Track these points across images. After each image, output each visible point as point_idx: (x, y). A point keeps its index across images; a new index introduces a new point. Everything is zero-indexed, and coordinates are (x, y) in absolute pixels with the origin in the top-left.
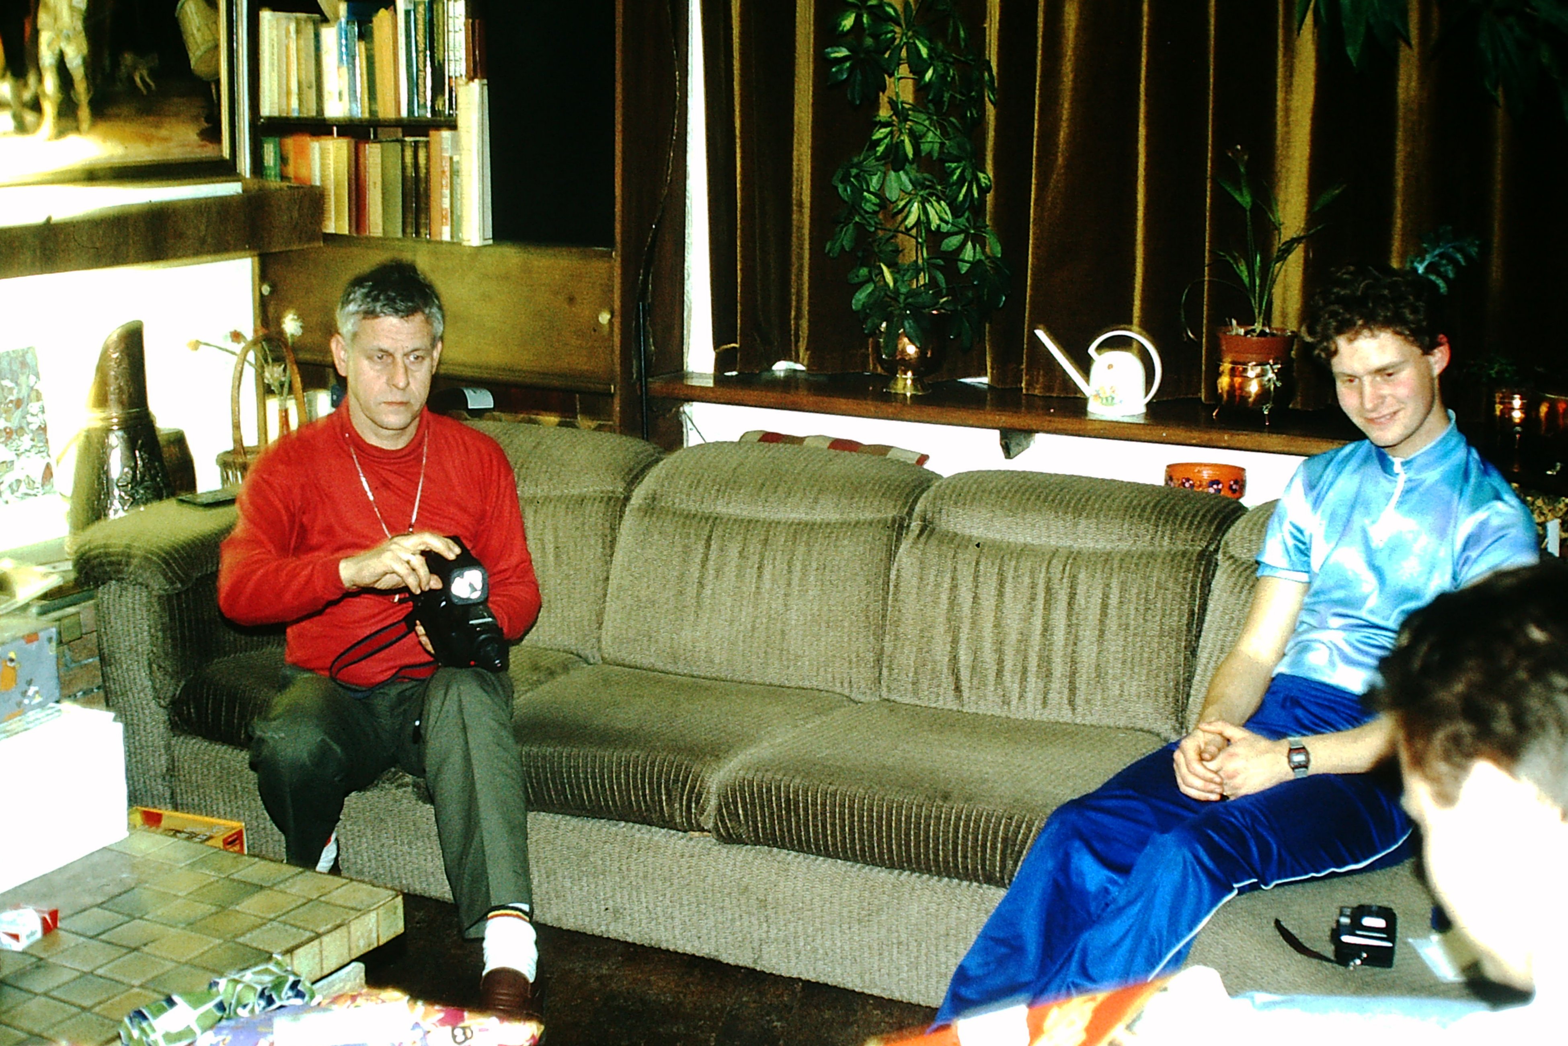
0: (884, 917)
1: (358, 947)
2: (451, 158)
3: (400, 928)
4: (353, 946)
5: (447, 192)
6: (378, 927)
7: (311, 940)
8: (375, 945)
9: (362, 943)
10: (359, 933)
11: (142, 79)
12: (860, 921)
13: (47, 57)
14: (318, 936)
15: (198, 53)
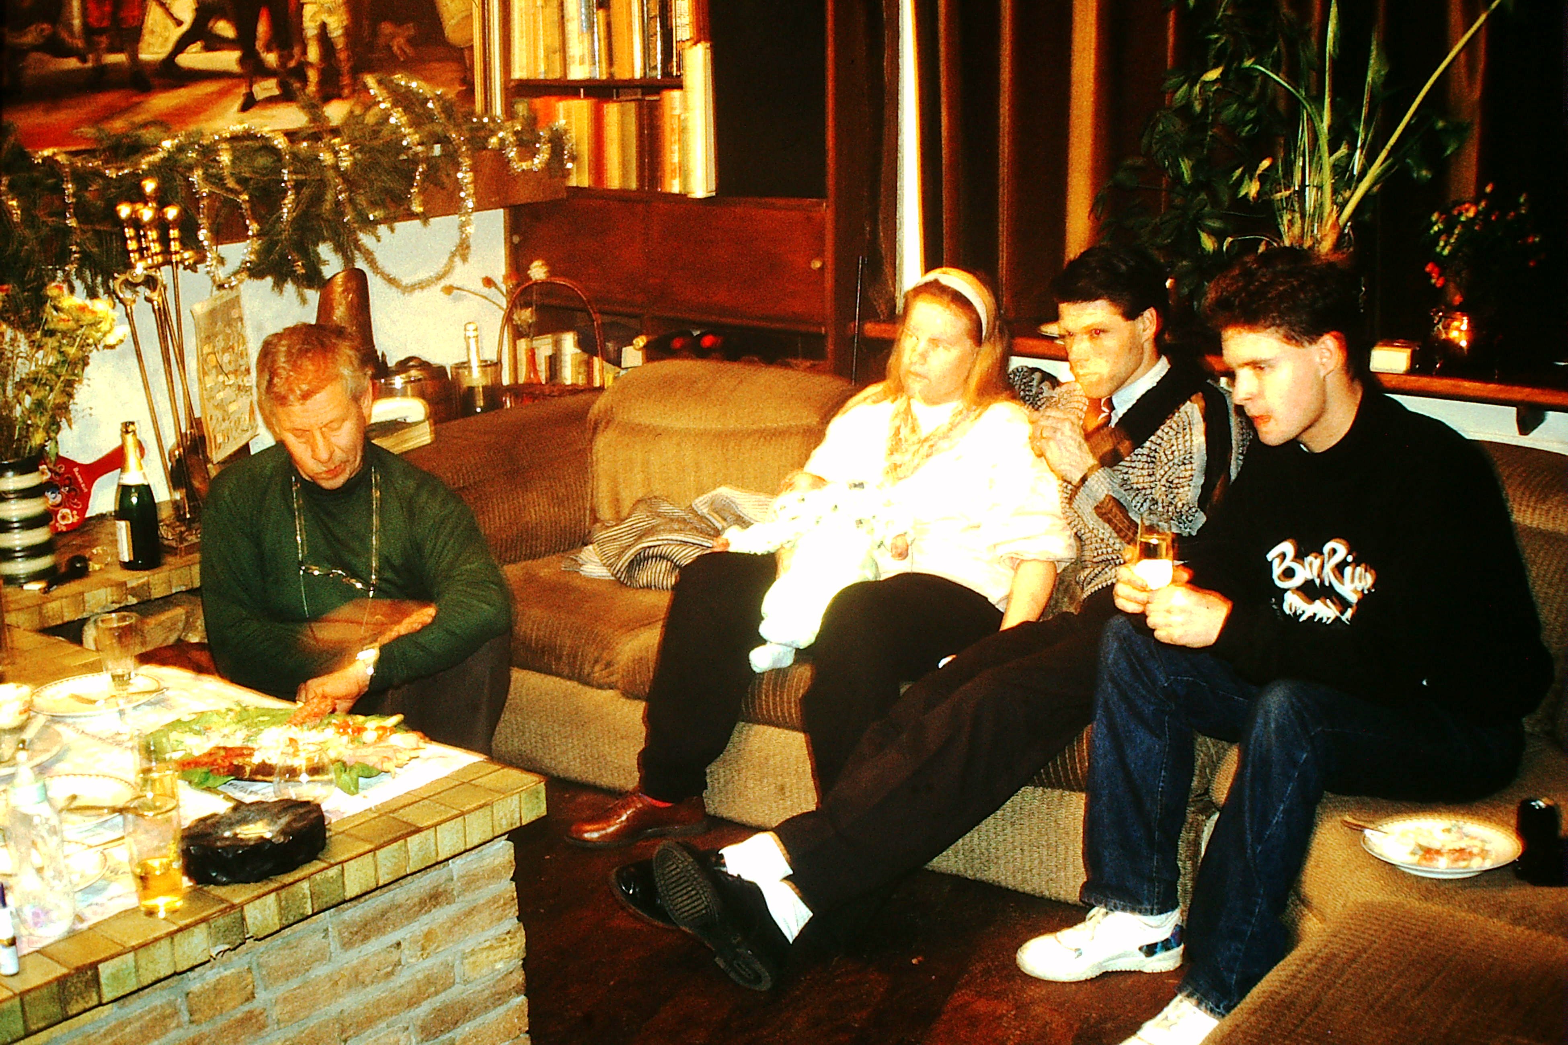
0: (1035, 821)
1: (501, 825)
2: (679, 117)
3: (543, 811)
4: (496, 823)
5: (676, 147)
6: (520, 809)
7: (457, 816)
8: (518, 825)
9: (504, 822)
10: (501, 814)
11: (400, 48)
12: (1013, 824)
13: (311, 28)
14: (462, 814)
15: (453, 22)
